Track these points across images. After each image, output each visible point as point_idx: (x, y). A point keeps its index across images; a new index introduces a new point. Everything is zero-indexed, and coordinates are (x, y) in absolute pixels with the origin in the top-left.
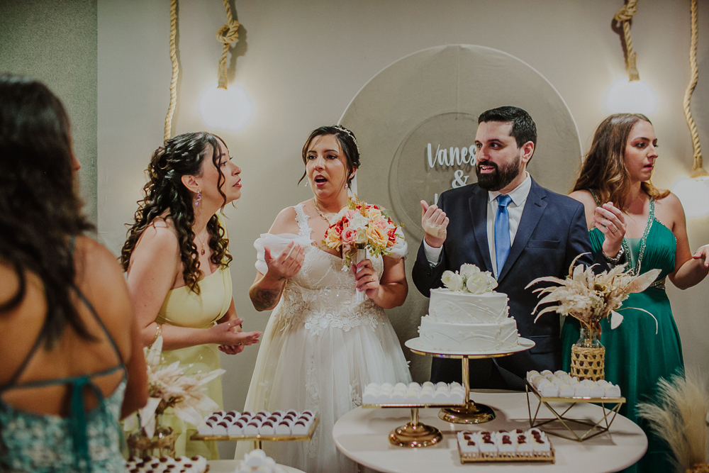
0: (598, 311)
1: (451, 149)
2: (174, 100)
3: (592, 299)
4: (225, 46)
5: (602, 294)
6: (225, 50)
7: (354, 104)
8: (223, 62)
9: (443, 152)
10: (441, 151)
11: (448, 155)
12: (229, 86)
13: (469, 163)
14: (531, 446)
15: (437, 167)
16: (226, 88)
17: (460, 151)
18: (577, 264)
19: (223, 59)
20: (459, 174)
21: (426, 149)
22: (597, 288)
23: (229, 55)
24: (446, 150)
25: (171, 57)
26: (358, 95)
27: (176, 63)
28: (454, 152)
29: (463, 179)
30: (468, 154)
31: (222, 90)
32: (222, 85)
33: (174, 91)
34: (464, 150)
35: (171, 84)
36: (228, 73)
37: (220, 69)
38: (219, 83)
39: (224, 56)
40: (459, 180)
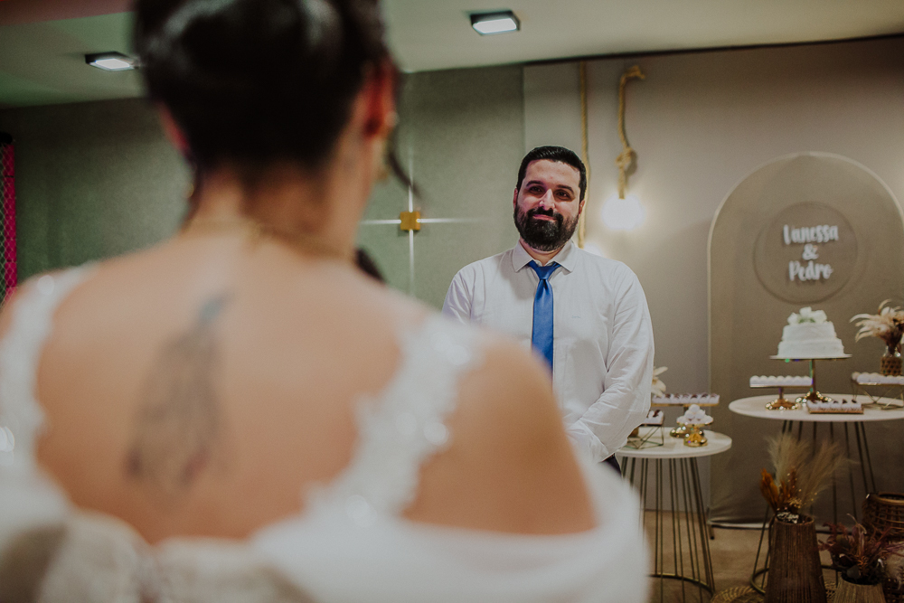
0: (895, 334)
1: (803, 229)
3: (891, 327)
5: (897, 323)
9: (796, 233)
10: (795, 231)
11: (800, 235)
14: (850, 405)
15: (793, 244)
18: (884, 307)
20: (809, 248)
22: (895, 320)
24: (798, 231)
29: (812, 251)
30: (816, 234)
40: (810, 253)
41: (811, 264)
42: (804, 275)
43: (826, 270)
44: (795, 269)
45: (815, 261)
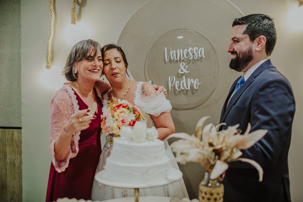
1: (178, 50)
2: (52, 31)
4: (74, 2)
6: (74, 4)
7: (125, 27)
8: (73, 10)
9: (173, 52)
10: (172, 51)
11: (176, 54)
12: (77, 23)
13: (189, 57)
15: (170, 61)
16: (75, 24)
17: (183, 51)
19: (73, 9)
20: (183, 65)
21: (164, 50)
23: (77, 7)
24: (175, 51)
25: (50, 10)
26: (128, 22)
27: (53, 13)
28: (180, 52)
29: (185, 68)
30: (188, 53)
31: (73, 25)
32: (73, 22)
33: (52, 27)
34: (186, 50)
35: (51, 23)
36: (77, 16)
37: (72, 14)
38: (72, 21)
39: (74, 7)
40: (183, 68)
41: (184, 77)
42: (179, 87)
43: (195, 83)
44: (172, 83)
45: (187, 76)
